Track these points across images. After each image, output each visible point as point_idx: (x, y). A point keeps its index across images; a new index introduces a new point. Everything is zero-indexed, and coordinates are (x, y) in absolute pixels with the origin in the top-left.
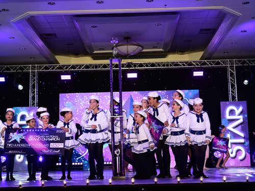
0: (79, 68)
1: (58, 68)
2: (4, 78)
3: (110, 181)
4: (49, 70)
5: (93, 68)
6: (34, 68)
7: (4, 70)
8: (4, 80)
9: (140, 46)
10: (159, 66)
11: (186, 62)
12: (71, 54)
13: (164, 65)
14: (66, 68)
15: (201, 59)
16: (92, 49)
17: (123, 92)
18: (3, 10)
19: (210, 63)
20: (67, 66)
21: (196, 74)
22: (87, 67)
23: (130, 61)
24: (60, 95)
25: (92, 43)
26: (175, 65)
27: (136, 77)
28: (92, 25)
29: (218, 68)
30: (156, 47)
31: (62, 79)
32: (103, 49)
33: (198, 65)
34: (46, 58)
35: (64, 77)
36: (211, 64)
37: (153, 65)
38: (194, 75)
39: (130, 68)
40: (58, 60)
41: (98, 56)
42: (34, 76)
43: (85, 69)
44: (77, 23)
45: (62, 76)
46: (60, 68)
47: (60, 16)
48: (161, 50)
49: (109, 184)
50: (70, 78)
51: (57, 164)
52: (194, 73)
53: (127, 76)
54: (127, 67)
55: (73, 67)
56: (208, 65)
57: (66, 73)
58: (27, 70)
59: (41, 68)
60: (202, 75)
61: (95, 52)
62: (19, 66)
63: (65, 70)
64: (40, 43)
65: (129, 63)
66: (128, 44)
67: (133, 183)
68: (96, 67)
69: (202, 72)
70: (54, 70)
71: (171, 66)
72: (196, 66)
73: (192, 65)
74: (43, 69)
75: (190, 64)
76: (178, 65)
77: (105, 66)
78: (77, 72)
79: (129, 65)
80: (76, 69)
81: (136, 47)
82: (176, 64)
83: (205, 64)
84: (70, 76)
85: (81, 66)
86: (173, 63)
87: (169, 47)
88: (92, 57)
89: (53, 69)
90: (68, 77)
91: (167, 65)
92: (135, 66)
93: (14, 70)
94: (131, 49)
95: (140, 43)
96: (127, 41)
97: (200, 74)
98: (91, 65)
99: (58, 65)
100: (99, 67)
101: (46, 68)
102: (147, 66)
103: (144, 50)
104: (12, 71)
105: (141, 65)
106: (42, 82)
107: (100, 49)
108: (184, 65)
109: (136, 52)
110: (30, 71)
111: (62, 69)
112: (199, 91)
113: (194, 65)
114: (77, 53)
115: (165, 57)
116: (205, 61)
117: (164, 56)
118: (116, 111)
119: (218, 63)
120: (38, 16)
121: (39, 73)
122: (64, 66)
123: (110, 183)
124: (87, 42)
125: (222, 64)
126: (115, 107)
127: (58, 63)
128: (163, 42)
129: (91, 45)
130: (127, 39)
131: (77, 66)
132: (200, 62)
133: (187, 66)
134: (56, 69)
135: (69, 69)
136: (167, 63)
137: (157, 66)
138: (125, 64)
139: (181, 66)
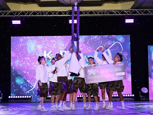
0: (28, 14)
4: (2, 16)
5: (40, 15)
10: (97, 14)
11: (120, 11)
12: (21, 2)
13: (100, 13)
14: (17, 14)
15: (132, 8)
19: (139, 12)
20: (17, 13)
21: (128, 21)
22: (35, 13)
24: (12, 38)
29: (146, 16)
31: (13, 23)
33: (129, 13)
35: (15, 22)
36: (141, 13)
37: (91, 12)
38: (126, 22)
40: (9, 7)
43: (33, 15)
45: (13, 21)
46: (11, 14)
50: (20, 23)
51: (9, 97)
52: (126, 20)
53: (69, 22)
54: (69, 14)
55: (23, 13)
56: (138, 13)
60: (133, 22)
68: (42, 14)
69: (133, 20)
71: (106, 13)
75: (123, 12)
76: (112, 13)
77: (50, 13)
78: (26, 18)
79: (70, 12)
80: (25, 15)
82: (111, 12)
83: (135, 12)
84: (20, 21)
85: (29, 13)
86: (108, 11)
88: (38, 4)
89: (5, 15)
90: (18, 22)
91: (103, 13)
97: (131, 21)
98: (38, 12)
99: (10, 11)
102: (86, 13)
105: (81, 13)
108: (118, 13)
111: (13, 15)
112: (130, 36)
113: (126, 14)
115: (101, 6)
116: (136, 10)
119: (146, 12)
122: (15, 12)
125: (150, 13)
127: (9, 9)
131: (26, 12)
132: (131, 11)
133: (121, 15)
134: (7, 15)
135: (19, 15)
136: (103, 11)
137: (94, 14)
138: (67, 12)
139: (115, 14)
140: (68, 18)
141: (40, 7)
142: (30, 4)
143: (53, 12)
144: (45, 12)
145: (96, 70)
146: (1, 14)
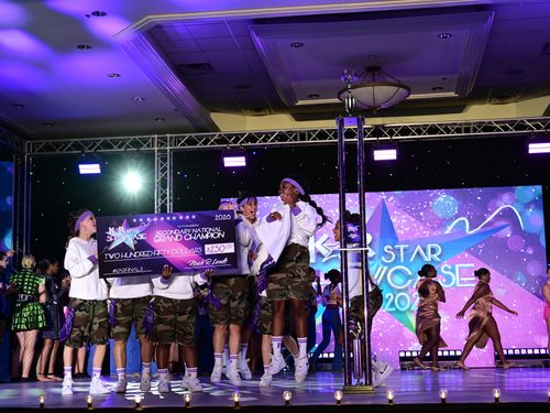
0: (264, 140)
1: (218, 141)
2: (97, 166)
3: (339, 396)
4: (198, 146)
5: (295, 138)
6: (163, 142)
7: (98, 148)
8: (98, 171)
9: (404, 87)
10: (448, 131)
11: (512, 122)
12: (246, 109)
13: (458, 131)
14: (235, 142)
15: (544, 115)
16: (292, 96)
17: (366, 194)
18: (93, 14)
20: (238, 137)
22: (282, 136)
23: (379, 121)
25: (294, 84)
26: (485, 129)
27: (395, 157)
28: (292, 42)
30: (441, 89)
31: (226, 165)
32: (317, 97)
33: (538, 127)
34: (190, 119)
35: (230, 162)
37: (433, 129)
38: (531, 151)
39: (381, 138)
40: (216, 122)
41: (306, 111)
42: (164, 160)
43: (277, 143)
44: (257, 39)
45: (226, 159)
46: (222, 140)
47: (219, 23)
48: (452, 94)
49: (335, 404)
50: (244, 164)
52: (531, 146)
53: (373, 157)
54: (373, 135)
55: (251, 138)
57: (235, 153)
58: (148, 146)
59: (179, 142)
61: (300, 103)
62: (132, 138)
63: (233, 144)
64: (177, 85)
65: (377, 126)
66: (374, 82)
67: (391, 401)
68: (303, 138)
70: (208, 146)
71: (475, 130)
72: (536, 131)
73: (525, 127)
74: (183, 145)
75: (520, 125)
76: (492, 129)
77: (322, 135)
78: (260, 150)
79: (377, 131)
80: (257, 143)
81: (394, 89)
82: (488, 127)
84: (243, 159)
85: (267, 135)
86: (480, 124)
87: (470, 89)
88: (293, 115)
89: (205, 143)
90: (240, 161)
91: (467, 130)
92: (391, 133)
93: (119, 147)
94: (383, 93)
95: (403, 80)
96: (374, 75)
97: (544, 148)
98: (290, 133)
99: (218, 134)
100: (310, 136)
101: (191, 142)
102: (419, 132)
103: (412, 97)
104: (116, 149)
105: (405, 131)
106: (182, 174)
107: (311, 97)
108: (506, 129)
109: (394, 101)
110: (156, 149)
111: (227, 142)
112: (543, 189)
113: (531, 128)
114: (258, 107)
115: (460, 112)
117: (459, 109)
118: (353, 236)
120: (170, 25)
121: (176, 154)
122: (230, 136)
123: (339, 402)
124: (280, 81)
126: (351, 228)
127: (216, 129)
128: (457, 76)
129: (290, 87)
130: (373, 71)
131: (260, 135)
132: (544, 122)
133: (514, 132)
134: (212, 144)
135: (242, 142)
136: (465, 124)
137: (442, 133)
138: (369, 129)
139: (499, 130)
140: (371, 147)
141: (297, 120)
142: (271, 114)
143: (330, 131)
144: (309, 134)
145: (136, 231)
146: (196, 143)
